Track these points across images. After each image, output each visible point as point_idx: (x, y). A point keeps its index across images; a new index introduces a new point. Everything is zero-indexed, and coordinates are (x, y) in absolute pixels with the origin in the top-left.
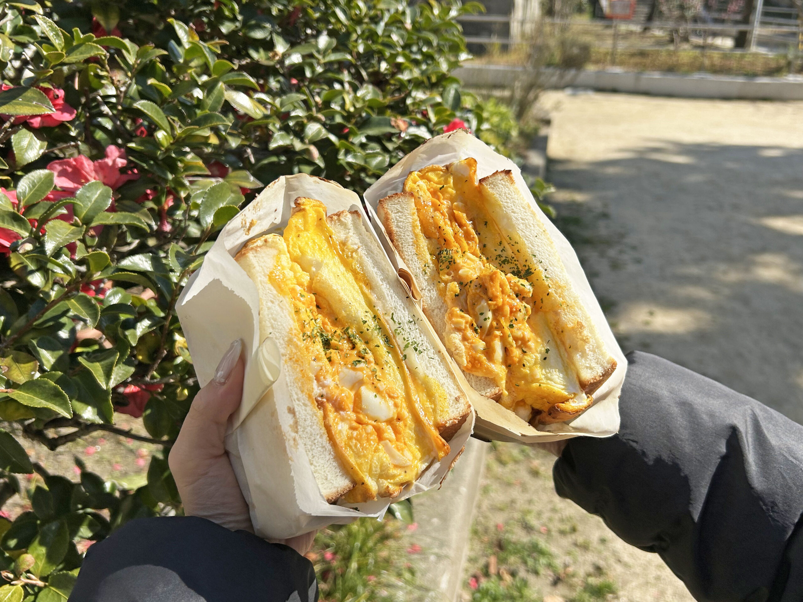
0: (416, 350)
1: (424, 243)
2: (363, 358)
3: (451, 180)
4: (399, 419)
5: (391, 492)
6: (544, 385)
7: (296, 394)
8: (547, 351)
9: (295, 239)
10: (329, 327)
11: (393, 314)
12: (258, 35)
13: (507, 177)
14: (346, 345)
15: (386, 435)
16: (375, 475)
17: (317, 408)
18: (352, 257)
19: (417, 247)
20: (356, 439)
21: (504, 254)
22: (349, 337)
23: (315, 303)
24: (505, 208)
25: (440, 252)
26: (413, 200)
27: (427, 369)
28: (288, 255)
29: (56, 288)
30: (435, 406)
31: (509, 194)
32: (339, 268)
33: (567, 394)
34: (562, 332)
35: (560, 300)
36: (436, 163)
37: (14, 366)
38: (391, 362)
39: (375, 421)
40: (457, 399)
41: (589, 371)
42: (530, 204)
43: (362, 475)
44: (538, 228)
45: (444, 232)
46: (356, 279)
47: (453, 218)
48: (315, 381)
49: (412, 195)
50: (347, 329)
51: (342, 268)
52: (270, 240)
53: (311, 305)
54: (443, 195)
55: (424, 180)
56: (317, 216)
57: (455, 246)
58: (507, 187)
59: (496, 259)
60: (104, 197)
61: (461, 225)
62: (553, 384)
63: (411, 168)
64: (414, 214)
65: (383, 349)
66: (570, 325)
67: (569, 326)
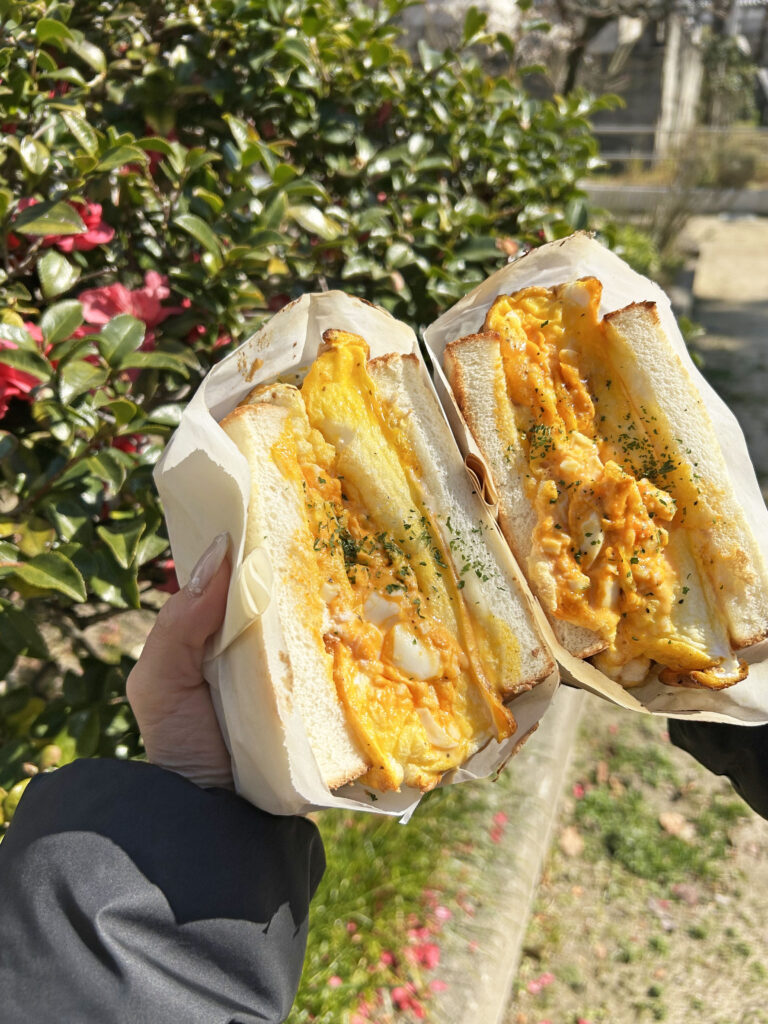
0: (479, 575)
1: (509, 413)
2: (402, 581)
3: (559, 314)
4: (446, 678)
5: (424, 784)
6: (677, 643)
7: (296, 629)
8: (685, 591)
9: (318, 393)
10: (358, 530)
11: (449, 518)
12: (338, 138)
13: (648, 313)
14: (378, 560)
15: (425, 700)
16: (402, 758)
17: (324, 651)
18: (398, 425)
19: (499, 420)
20: (380, 702)
21: (632, 434)
22: (385, 548)
23: (340, 492)
24: (640, 362)
25: (534, 427)
26: (498, 345)
27: (494, 604)
28: (306, 417)
29: (78, 443)
30: (501, 662)
31: (649, 340)
32: (378, 442)
33: (709, 658)
34: (712, 562)
35: (714, 513)
36: (538, 282)
37: (29, 534)
38: (441, 589)
39: (411, 679)
40: (534, 654)
41: (748, 626)
42: (680, 357)
43: (382, 755)
44: (689, 397)
45: (543, 398)
46: (401, 458)
47: (558, 375)
48: (326, 611)
49: (497, 337)
50: (384, 535)
51: (383, 442)
52: (279, 395)
53: (334, 494)
54: (545, 336)
55: (518, 311)
56: (355, 359)
57: (556, 421)
58: (648, 329)
59: (620, 440)
60: (134, 334)
61: (569, 387)
62: (691, 642)
63: (498, 290)
64: (497, 367)
65: (431, 569)
66: (725, 554)
67: (723, 555)
